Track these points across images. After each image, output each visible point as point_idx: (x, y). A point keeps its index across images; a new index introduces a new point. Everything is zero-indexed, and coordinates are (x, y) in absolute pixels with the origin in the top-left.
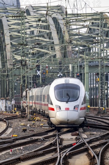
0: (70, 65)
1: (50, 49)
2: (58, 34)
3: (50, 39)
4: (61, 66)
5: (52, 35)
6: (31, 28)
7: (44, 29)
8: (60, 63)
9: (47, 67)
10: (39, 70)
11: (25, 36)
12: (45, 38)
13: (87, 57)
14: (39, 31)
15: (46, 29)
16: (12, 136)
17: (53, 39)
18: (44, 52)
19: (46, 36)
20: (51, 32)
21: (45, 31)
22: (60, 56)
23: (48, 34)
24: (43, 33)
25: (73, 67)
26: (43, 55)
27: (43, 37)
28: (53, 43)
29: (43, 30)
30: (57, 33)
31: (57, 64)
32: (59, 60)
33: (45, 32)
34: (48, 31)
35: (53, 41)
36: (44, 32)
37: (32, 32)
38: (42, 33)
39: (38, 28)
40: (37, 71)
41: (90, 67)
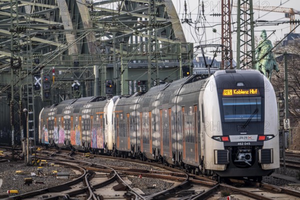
0: (95, 67)
1: (57, 40)
2: (70, 12)
3: (55, 21)
4: (76, 69)
5: (60, 14)
6: (22, 2)
7: (45, 3)
8: (75, 63)
9: (53, 71)
10: (38, 77)
12: (47, 20)
13: (125, 53)
14: (36, 7)
15: (48, 4)
16: (9, 192)
17: (61, 21)
18: (46, 44)
19: (48, 15)
20: (58, 9)
21: (47, 6)
22: (75, 50)
23: (51, 12)
24: (43, 11)
25: (100, 71)
27: (44, 17)
28: (62, 28)
29: (43, 5)
30: (69, 9)
31: (70, 66)
32: (74, 59)
33: (48, 8)
34: (53, 7)
35: (61, 24)
36: (44, 8)
37: (22, 9)
38: (41, 10)
39: (33, 2)
40: (35, 78)
41: (131, 70)
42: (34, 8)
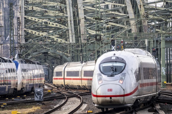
0: (146, 40)
1: (125, 24)
2: (133, 8)
3: (125, 13)
4: (136, 41)
5: (127, 9)
6: (105, 2)
7: (119, 3)
8: (135, 38)
9: (122, 42)
10: (114, 45)
11: (99, 10)
12: (120, 13)
13: (164, 32)
14: (114, 5)
15: (121, 4)
16: (87, 112)
17: (128, 14)
18: (119, 27)
19: (121, 10)
20: (126, 6)
21: (120, 5)
22: (135, 30)
23: (122, 8)
24: (118, 7)
25: (149, 42)
26: (117, 30)
27: (118, 11)
28: (128, 17)
30: (133, 7)
31: (132, 39)
32: (134, 35)
33: (120, 6)
34: (124, 5)
35: (128, 15)
36: (119, 6)
37: (107, 6)
38: (117, 7)
39: (112, 2)
40: (112, 46)
41: (166, 42)
42: (113, 6)
